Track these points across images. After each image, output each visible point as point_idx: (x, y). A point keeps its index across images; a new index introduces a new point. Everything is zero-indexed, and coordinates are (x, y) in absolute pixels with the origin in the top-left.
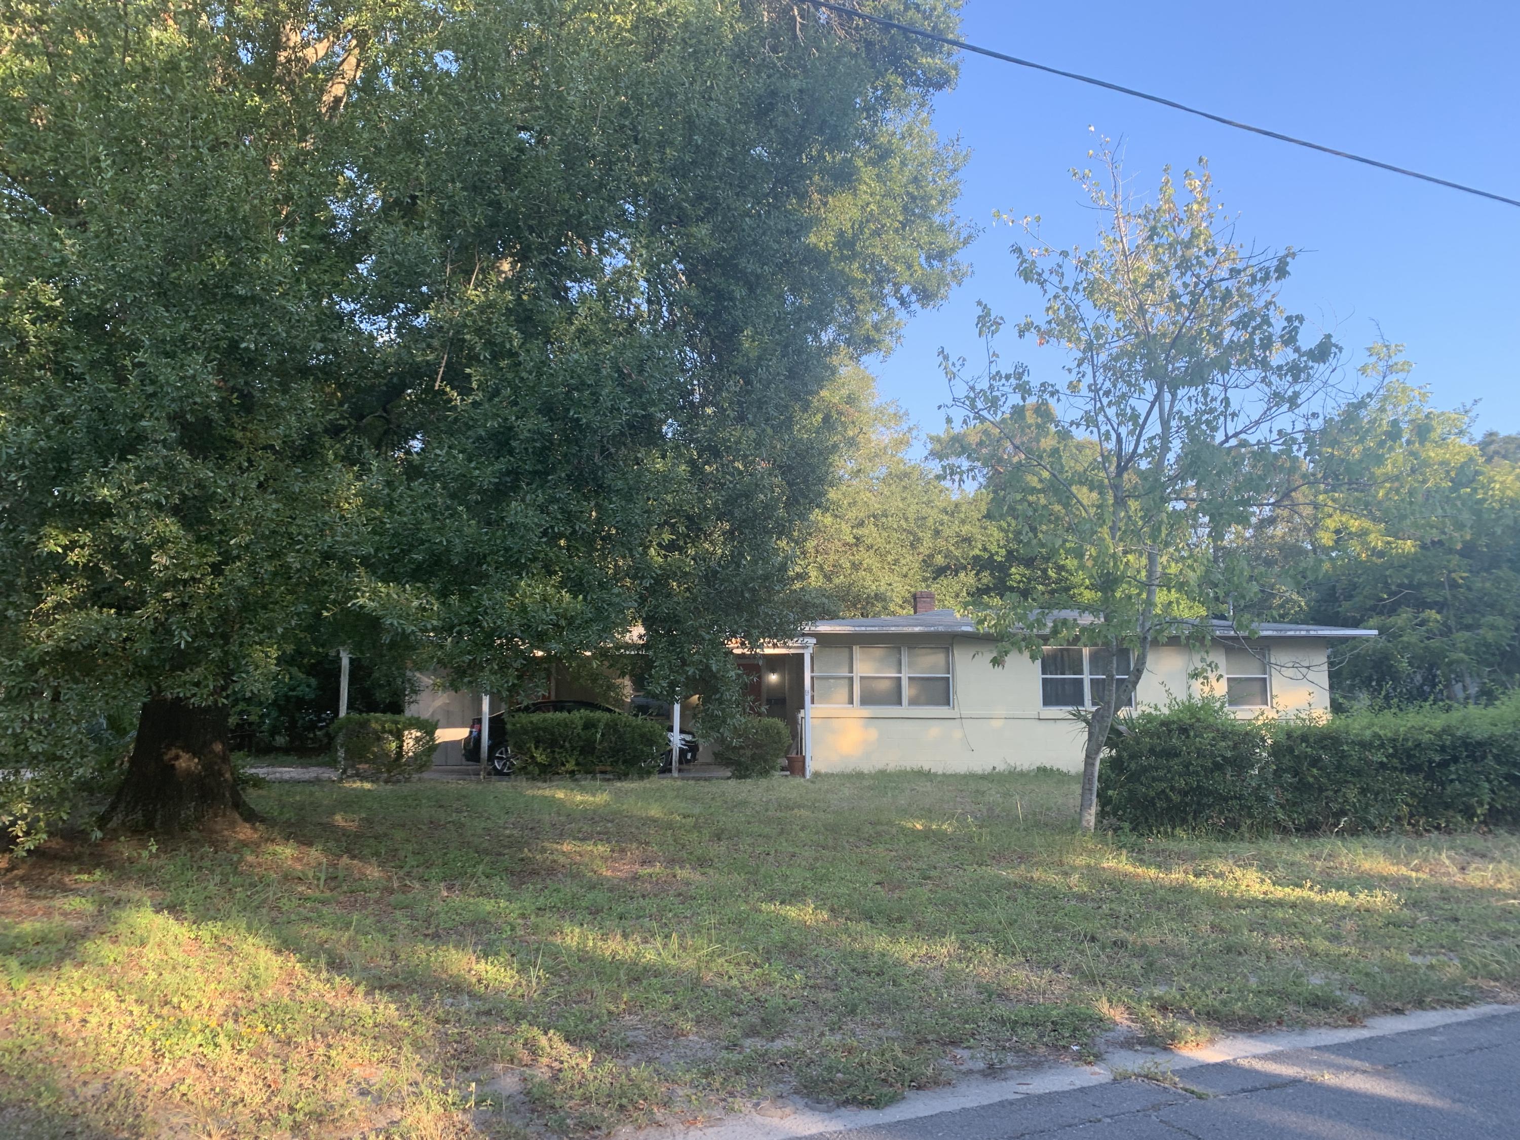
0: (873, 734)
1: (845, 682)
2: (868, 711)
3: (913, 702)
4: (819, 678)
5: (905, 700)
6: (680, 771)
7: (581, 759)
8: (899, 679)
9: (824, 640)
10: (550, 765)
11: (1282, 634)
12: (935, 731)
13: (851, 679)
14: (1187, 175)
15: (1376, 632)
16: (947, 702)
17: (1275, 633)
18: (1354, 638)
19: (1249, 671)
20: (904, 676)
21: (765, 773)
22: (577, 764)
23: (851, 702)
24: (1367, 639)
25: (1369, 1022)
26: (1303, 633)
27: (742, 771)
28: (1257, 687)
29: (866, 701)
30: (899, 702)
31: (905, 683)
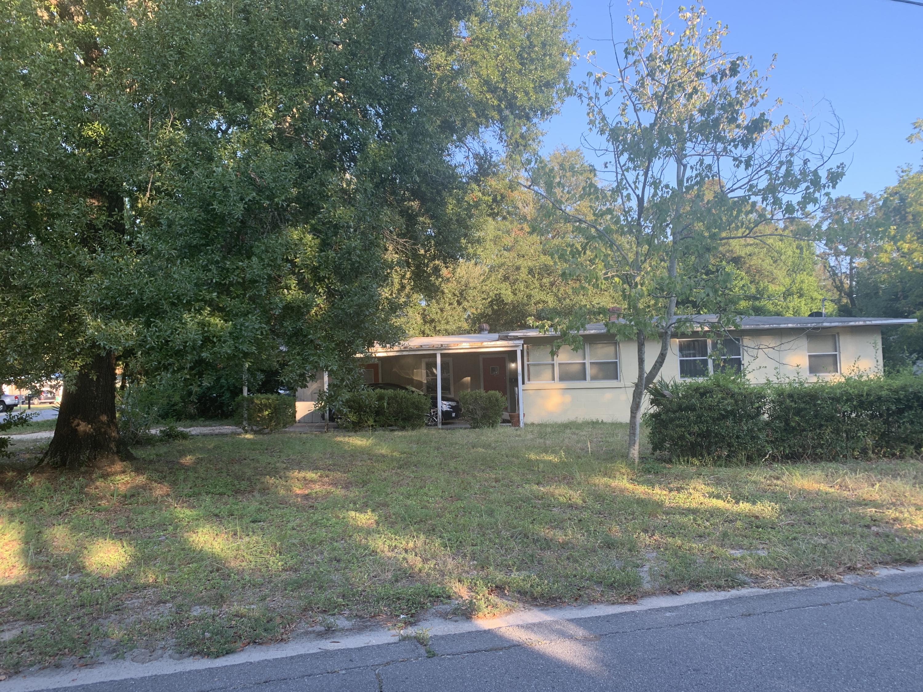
0: (568, 398)
1: (551, 366)
2: (564, 385)
3: (594, 378)
4: (533, 365)
5: (588, 377)
6: (443, 424)
7: (377, 419)
8: (584, 364)
9: (527, 340)
10: (359, 422)
11: (846, 324)
12: (608, 395)
13: (553, 365)
14: (681, 10)
15: (915, 320)
16: (615, 377)
17: (840, 324)
18: (902, 325)
19: (825, 349)
20: (587, 362)
21: (493, 424)
22: (375, 421)
23: (554, 379)
24: (909, 326)
25: (640, 601)
26: (861, 323)
27: (475, 424)
28: (831, 360)
29: (564, 378)
30: (585, 379)
31: (588, 366)
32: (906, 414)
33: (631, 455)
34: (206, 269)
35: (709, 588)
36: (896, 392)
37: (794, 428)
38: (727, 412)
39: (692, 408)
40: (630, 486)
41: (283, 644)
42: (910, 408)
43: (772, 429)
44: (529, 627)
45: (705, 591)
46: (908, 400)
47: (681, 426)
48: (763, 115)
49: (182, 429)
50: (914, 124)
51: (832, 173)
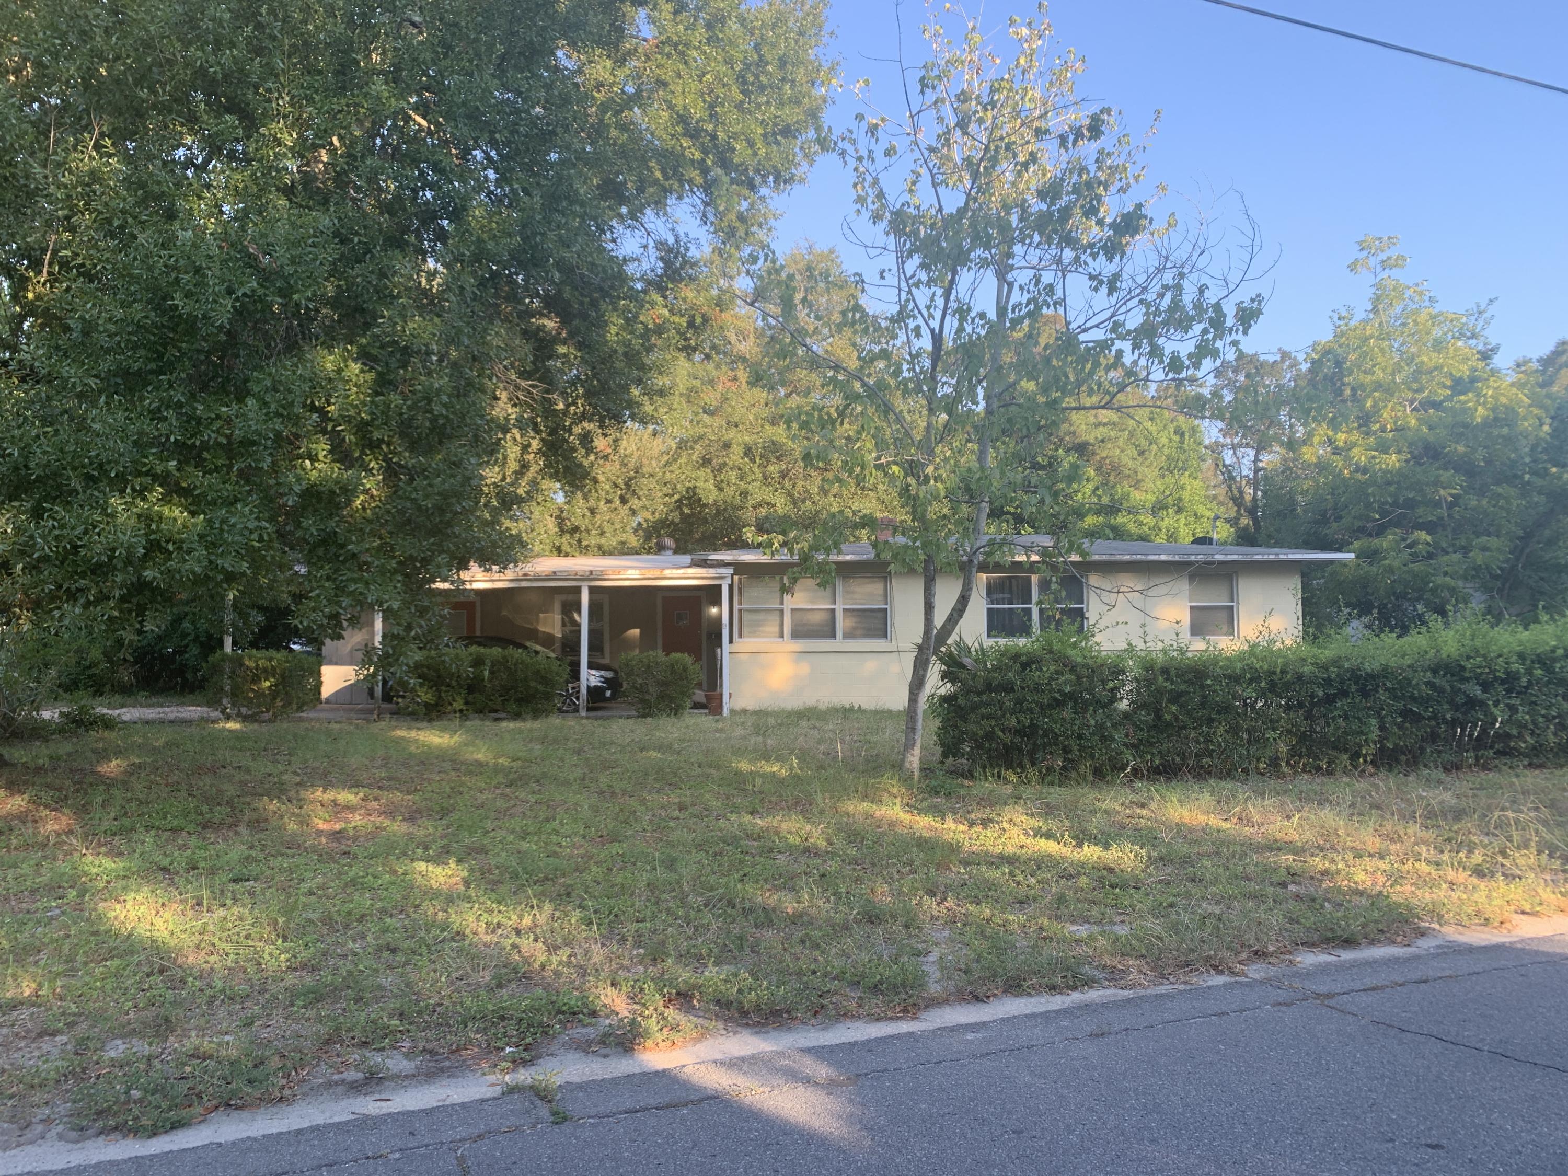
0: (804, 668)
1: (778, 614)
2: (799, 645)
3: (848, 635)
4: (748, 610)
5: (839, 633)
6: (589, 709)
7: (470, 698)
8: (833, 611)
9: (740, 568)
10: (437, 705)
11: (1248, 558)
12: (871, 665)
13: (782, 611)
14: (1012, 22)
15: (1352, 555)
16: (883, 633)
17: (1240, 558)
18: (1332, 562)
19: (1215, 598)
20: (839, 607)
21: (677, 711)
22: (467, 703)
23: (782, 636)
24: (1343, 564)
25: (923, 1015)
26: (1272, 557)
27: (646, 710)
28: (1224, 615)
29: (797, 634)
30: (833, 636)
31: (839, 615)
32: (1339, 704)
33: (907, 765)
34: (155, 415)
35: (1036, 990)
36: (1325, 668)
37: (1169, 725)
38: (1064, 694)
39: (1008, 688)
40: (906, 817)
41: (283, 1106)
42: (1344, 694)
43: (1135, 725)
44: (733, 1064)
45: (1029, 995)
46: (1342, 682)
47: (989, 717)
48: (1139, 206)
49: (105, 711)
50: (1360, 243)
51: (1244, 310)
